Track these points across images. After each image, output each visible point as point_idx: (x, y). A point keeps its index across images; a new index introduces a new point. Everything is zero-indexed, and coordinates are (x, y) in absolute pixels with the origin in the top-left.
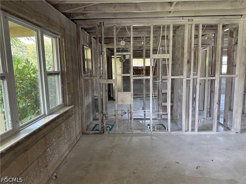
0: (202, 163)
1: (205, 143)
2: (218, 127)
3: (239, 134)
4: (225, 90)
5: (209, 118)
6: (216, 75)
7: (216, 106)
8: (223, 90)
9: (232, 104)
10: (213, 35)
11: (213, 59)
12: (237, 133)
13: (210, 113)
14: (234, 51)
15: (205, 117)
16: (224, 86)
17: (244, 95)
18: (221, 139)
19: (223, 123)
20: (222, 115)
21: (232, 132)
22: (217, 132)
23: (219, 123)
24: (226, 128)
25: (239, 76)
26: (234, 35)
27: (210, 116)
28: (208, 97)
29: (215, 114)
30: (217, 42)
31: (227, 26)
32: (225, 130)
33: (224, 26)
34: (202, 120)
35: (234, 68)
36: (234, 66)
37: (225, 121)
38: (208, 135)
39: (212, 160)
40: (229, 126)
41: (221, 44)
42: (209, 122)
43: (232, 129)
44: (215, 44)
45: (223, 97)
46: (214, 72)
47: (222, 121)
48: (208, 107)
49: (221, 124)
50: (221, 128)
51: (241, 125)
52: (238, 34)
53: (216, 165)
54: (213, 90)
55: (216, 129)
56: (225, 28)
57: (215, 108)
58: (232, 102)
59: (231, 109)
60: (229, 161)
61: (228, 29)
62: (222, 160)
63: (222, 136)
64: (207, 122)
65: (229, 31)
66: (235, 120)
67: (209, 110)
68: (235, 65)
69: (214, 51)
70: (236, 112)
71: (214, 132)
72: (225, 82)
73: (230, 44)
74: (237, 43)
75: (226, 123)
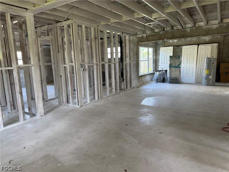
0: (14, 155)
1: (14, 135)
2: (24, 116)
3: (44, 117)
4: (24, 83)
5: (14, 111)
6: (13, 65)
7: (18, 96)
8: (23, 84)
9: (33, 94)
10: (2, 26)
11: (7, 51)
12: (42, 116)
13: (14, 106)
14: (26, 45)
15: (10, 111)
16: (23, 80)
17: (41, 83)
18: (29, 125)
19: (28, 112)
20: (26, 106)
21: (38, 117)
22: (24, 121)
23: (25, 113)
24: (31, 115)
25: (34, 65)
26: (24, 28)
27: (14, 109)
28: (8, 89)
29: (19, 104)
30: (8, 31)
31: (15, 18)
32: (31, 117)
33: (12, 18)
34: (7, 115)
35: (29, 61)
36: (28, 59)
37: (29, 109)
38: (16, 126)
39: (25, 148)
40: (34, 112)
41: (12, 34)
42: (15, 115)
43: (38, 114)
44: (6, 35)
45: (24, 90)
46: (10, 64)
47: (27, 110)
48: (11, 101)
49: (27, 113)
50: (27, 117)
51: (44, 109)
52: (26, 27)
53: (29, 150)
54: (13, 82)
55: (23, 118)
56: (13, 20)
57: (18, 98)
58: (32, 92)
59: (33, 99)
60: (39, 141)
61: (16, 22)
62: (33, 143)
63: (29, 122)
64: (13, 115)
65: (18, 23)
66: (39, 105)
67: (12, 103)
68: (30, 58)
69: (6, 43)
70: (38, 97)
71: (21, 122)
72: (23, 76)
73: (21, 36)
74: (27, 36)
75: (31, 111)
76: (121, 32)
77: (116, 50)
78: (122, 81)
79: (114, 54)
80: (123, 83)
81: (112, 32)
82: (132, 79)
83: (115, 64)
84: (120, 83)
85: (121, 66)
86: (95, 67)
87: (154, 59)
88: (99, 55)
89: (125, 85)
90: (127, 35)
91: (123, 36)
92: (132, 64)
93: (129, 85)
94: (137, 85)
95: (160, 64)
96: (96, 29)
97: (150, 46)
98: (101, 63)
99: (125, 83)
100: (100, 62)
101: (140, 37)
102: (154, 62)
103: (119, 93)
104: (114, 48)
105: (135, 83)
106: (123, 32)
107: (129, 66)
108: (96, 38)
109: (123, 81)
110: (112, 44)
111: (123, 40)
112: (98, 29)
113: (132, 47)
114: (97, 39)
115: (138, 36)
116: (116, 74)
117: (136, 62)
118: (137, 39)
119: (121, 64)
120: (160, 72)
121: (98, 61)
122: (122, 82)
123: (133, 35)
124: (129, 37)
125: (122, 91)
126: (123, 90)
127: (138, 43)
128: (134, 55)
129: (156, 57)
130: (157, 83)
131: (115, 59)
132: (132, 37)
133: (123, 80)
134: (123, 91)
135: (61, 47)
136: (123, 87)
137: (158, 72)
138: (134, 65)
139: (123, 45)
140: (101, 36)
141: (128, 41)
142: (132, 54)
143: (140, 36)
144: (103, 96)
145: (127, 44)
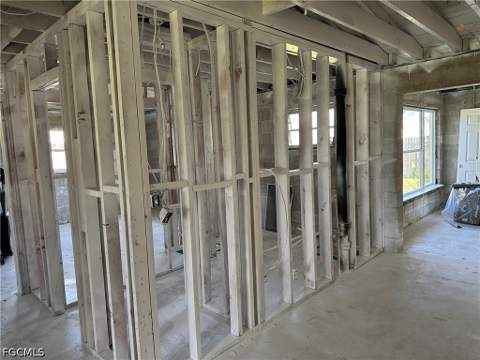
76: (343, 55)
77: (322, 120)
78: (342, 234)
79: (315, 133)
80: (346, 239)
81: (306, 53)
82: (378, 221)
83: (315, 172)
84: (334, 241)
85: (340, 179)
86: (230, 192)
87: (439, 144)
88: (249, 142)
89: (354, 245)
90: (364, 66)
91: (348, 68)
92: (378, 167)
93: (367, 243)
94: (397, 241)
95: (460, 160)
96: (240, 34)
97: (429, 105)
98: (260, 173)
99: (354, 240)
100: (254, 170)
101: (409, 71)
102: (439, 155)
103: (332, 282)
104: (314, 115)
105: (387, 234)
106: (347, 54)
107: (366, 177)
108: (235, 73)
109: (347, 232)
110: (307, 96)
111: (350, 85)
112: (245, 33)
113: (378, 109)
114: (243, 76)
115: (403, 69)
116: (320, 208)
117: (393, 160)
118: (396, 79)
119: (339, 170)
120: (471, 192)
121: (245, 169)
122: (341, 237)
123: (383, 67)
124: (369, 73)
125: (343, 269)
126: (348, 267)
127: (400, 95)
128: (383, 136)
129: (444, 139)
130: (459, 227)
131: (315, 148)
132: (377, 76)
133: (347, 227)
134: (347, 271)
135: (83, 113)
136: (345, 254)
137: (461, 190)
138: (384, 172)
139: (349, 100)
140: (259, 76)
141: (364, 86)
142: (377, 133)
143: (410, 68)
144: (263, 315)
145: (363, 97)
